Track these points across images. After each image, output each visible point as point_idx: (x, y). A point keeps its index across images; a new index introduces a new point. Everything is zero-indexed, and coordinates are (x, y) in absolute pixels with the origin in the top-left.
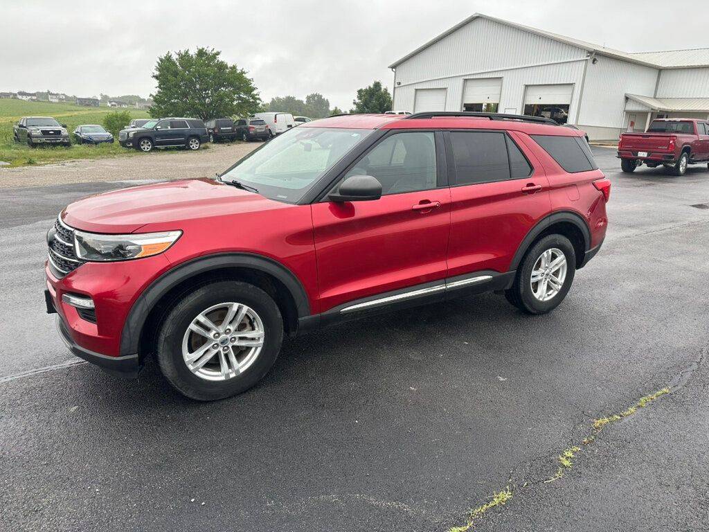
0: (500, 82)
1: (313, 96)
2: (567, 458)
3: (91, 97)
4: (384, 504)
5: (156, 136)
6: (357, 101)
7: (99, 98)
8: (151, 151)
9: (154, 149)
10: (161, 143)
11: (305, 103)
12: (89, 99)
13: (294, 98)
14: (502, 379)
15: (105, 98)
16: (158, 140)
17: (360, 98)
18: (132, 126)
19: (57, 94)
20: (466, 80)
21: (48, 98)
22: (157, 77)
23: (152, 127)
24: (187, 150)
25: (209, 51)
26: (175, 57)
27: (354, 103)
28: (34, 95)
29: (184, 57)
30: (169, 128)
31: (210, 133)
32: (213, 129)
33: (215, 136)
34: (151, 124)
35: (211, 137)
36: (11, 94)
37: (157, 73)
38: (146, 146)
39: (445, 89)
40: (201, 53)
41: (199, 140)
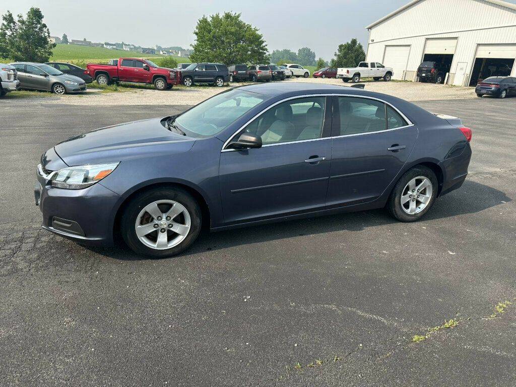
0: (456, 41)
1: (304, 49)
2: (500, 307)
3: (151, 48)
4: (368, 315)
5: (195, 76)
6: (338, 53)
7: (156, 49)
8: (191, 86)
9: (193, 85)
10: (197, 81)
11: (297, 54)
12: (149, 49)
13: (289, 50)
14: (451, 253)
15: (160, 48)
16: (196, 78)
17: (340, 51)
18: (179, 68)
19: (129, 45)
20: (427, 39)
21: (123, 48)
22: (196, 34)
23: (192, 69)
24: (215, 86)
25: (233, 14)
26: (209, 19)
27: (335, 55)
28: (114, 45)
29: (216, 19)
30: (204, 70)
31: (231, 75)
32: (233, 72)
33: (234, 77)
34: (192, 67)
35: (231, 78)
36: (100, 44)
37: (197, 31)
38: (188, 82)
39: (409, 46)
40: (228, 16)
41: (223, 79)
